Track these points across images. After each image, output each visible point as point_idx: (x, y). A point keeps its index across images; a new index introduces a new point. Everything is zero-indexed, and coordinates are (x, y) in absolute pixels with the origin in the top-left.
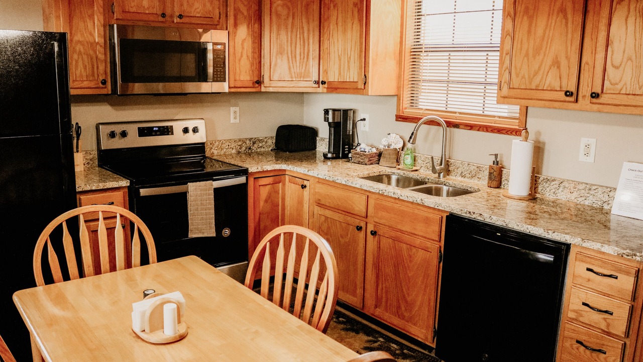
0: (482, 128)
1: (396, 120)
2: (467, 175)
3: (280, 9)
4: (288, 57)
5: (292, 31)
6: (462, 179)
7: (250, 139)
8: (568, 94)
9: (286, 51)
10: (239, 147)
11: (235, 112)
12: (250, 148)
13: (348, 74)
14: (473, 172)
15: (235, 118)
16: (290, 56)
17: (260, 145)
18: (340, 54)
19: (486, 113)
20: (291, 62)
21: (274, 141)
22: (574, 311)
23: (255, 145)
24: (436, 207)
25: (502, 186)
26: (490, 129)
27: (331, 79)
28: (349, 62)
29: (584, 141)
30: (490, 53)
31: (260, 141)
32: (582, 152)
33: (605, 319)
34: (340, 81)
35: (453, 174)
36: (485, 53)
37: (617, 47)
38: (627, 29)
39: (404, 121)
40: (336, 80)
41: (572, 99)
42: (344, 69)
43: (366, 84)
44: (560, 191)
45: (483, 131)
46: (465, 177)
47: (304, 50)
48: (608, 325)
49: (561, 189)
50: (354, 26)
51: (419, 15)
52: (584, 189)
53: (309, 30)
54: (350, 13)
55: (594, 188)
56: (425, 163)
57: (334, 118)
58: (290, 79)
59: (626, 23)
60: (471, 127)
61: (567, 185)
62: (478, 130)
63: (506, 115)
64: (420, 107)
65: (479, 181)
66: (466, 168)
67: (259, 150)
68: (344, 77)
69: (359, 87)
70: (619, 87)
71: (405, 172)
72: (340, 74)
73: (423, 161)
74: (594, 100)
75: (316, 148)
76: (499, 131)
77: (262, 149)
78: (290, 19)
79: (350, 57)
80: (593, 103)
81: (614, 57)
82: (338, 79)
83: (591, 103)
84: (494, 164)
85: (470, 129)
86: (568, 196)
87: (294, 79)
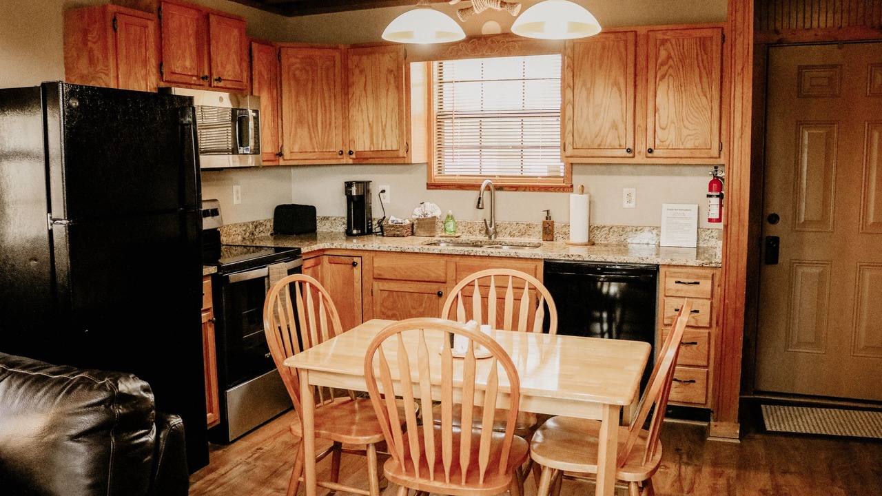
0: (528, 188)
1: (428, 189)
2: (516, 234)
3: (297, 73)
4: (309, 125)
5: (312, 99)
6: (512, 238)
7: (253, 223)
8: (629, 151)
9: (306, 120)
10: (244, 232)
11: (237, 191)
12: (253, 234)
13: (384, 143)
14: (523, 231)
15: (238, 198)
16: (311, 126)
17: (261, 229)
18: (371, 122)
19: (524, 174)
20: (312, 131)
21: (272, 224)
22: (668, 318)
23: (257, 230)
24: (533, 257)
25: (555, 239)
26: (536, 189)
27: (361, 149)
28: (383, 130)
29: (626, 191)
30: (524, 119)
31: (261, 224)
32: (625, 200)
33: (693, 317)
34: (372, 150)
35: (500, 235)
36: (520, 119)
37: (662, 113)
38: (668, 100)
39: (435, 189)
40: (367, 149)
41: (631, 155)
42: (377, 137)
43: (409, 152)
44: (610, 235)
45: (530, 190)
46: (514, 236)
47: (326, 117)
48: (697, 321)
49: (611, 234)
50: (390, 93)
51: (441, 82)
52: (632, 231)
53: (330, 97)
54: (383, 80)
55: (639, 228)
56: (467, 228)
57: (357, 191)
58: (312, 150)
59: (668, 95)
60: (516, 188)
61: (616, 230)
62: (524, 191)
63: (546, 174)
64: (446, 173)
65: (529, 238)
66: (514, 227)
67: (260, 236)
68: (378, 144)
69: (401, 155)
70: (667, 143)
71: (452, 239)
72: (372, 143)
73: (465, 227)
74: (650, 155)
75: (316, 229)
76: (546, 189)
77: (263, 234)
78: (310, 85)
79: (385, 125)
80: (649, 157)
81: (661, 121)
82: (370, 148)
83: (647, 157)
84: (547, 219)
85: (516, 190)
86: (618, 239)
87: (316, 150)
